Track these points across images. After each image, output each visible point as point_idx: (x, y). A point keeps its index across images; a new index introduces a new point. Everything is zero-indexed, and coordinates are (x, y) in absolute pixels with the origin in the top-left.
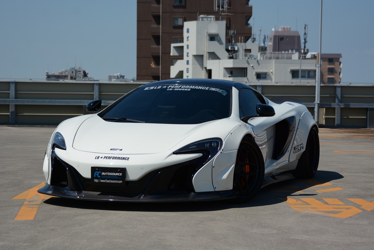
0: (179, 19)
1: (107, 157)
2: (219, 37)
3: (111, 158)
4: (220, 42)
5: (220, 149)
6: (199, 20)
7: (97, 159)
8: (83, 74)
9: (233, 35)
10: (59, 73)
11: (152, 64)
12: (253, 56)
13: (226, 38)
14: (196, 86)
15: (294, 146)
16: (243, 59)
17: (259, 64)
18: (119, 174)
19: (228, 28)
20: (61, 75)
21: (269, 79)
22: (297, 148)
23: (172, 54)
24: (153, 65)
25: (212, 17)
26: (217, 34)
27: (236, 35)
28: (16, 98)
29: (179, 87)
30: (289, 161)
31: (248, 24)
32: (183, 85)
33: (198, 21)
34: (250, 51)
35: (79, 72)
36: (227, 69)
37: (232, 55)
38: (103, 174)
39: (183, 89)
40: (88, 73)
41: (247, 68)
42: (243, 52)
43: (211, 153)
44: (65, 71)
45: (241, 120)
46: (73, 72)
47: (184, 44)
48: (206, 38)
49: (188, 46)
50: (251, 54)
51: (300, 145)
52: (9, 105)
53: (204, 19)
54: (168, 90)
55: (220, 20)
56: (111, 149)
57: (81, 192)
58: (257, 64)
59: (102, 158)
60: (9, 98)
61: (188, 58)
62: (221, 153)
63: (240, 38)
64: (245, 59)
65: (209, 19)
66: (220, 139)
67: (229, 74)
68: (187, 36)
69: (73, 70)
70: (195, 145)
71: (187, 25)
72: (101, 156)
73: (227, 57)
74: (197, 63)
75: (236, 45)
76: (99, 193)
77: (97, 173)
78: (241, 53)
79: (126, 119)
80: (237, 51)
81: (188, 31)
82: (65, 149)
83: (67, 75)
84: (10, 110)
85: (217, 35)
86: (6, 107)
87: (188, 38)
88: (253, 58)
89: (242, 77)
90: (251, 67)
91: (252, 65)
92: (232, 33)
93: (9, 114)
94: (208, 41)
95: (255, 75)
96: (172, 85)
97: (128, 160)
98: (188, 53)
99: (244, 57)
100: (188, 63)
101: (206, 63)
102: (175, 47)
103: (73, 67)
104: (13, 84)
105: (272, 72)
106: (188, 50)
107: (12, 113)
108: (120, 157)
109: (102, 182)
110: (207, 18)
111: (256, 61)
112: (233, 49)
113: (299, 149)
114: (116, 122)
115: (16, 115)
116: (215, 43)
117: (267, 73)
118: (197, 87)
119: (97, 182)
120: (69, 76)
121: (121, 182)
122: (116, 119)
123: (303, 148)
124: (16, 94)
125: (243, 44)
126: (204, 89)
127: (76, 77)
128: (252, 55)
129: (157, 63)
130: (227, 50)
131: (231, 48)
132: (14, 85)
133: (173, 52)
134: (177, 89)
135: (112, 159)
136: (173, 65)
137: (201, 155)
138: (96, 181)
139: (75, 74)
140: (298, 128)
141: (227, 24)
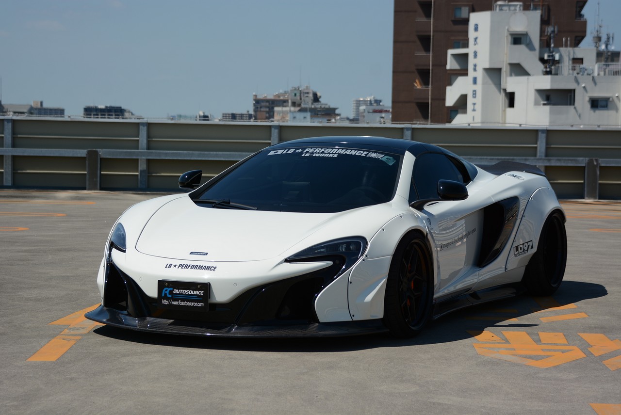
0: (463, 8)
1: (183, 266)
2: (528, 37)
3: (189, 266)
4: (530, 46)
5: (362, 255)
6: (496, 10)
7: (169, 267)
8: (312, 98)
9: (552, 35)
10: (275, 96)
11: (416, 83)
12: (586, 70)
13: (541, 40)
14: (347, 149)
15: (515, 245)
16: (569, 74)
17: (595, 84)
18: (200, 293)
19: (545, 22)
20: (277, 98)
21: (612, 109)
22: (521, 248)
23: (448, 67)
24: (418, 85)
25: (517, 5)
26: (525, 33)
27: (557, 34)
28: (148, 148)
29: (320, 152)
30: (506, 268)
31: (581, 16)
32: (328, 148)
33: (493, 12)
34: (580, 61)
35: (306, 95)
36: (540, 92)
37: (550, 67)
38: (176, 291)
39: (326, 154)
40: (320, 97)
41: (574, 90)
42: (569, 62)
43: (347, 260)
44: (283, 92)
45: (410, 206)
46: (295, 95)
47: (470, 50)
48: (507, 40)
49: (476, 52)
50: (582, 66)
51: (527, 243)
52: (137, 160)
53: (504, 8)
54: (303, 155)
55: (531, 9)
56: (191, 253)
57: (145, 319)
58: (592, 84)
59: (175, 266)
60: (138, 148)
61: (475, 73)
62: (364, 260)
63: (564, 39)
64: (573, 74)
65: (512, 8)
66: (363, 239)
67: (543, 100)
68: (475, 37)
69: (295, 92)
70: (323, 248)
71: (476, 18)
72: (174, 264)
73: (541, 72)
74: (490, 82)
75: (558, 52)
76: (172, 321)
77: (166, 290)
78: (566, 65)
79: (229, 203)
80: (558, 62)
81: (476, 29)
82: (124, 251)
83: (287, 99)
84: (140, 168)
85: (526, 35)
86: (133, 163)
87: (476, 39)
88: (586, 73)
89: (566, 104)
90: (582, 89)
91: (583, 86)
92: (550, 31)
93: (138, 173)
94: (509, 45)
95: (589, 101)
96: (311, 148)
97: (214, 270)
98: (475, 66)
99: (571, 72)
100: (475, 81)
101: (506, 82)
102: (454, 56)
103: (296, 86)
104: (144, 126)
105: (617, 97)
106: (475, 59)
107: (142, 172)
108: (202, 266)
109: (174, 305)
110: (510, 6)
111: (591, 78)
112: (551, 58)
113: (526, 249)
114: (213, 207)
115: (148, 176)
116: (522, 48)
117: (609, 99)
118: (348, 152)
119: (166, 304)
120: (290, 101)
121: (201, 304)
122: (214, 203)
123: (532, 247)
124: (148, 142)
125: (570, 49)
126: (360, 154)
127: (301, 102)
128: (583, 68)
129: (425, 82)
130: (542, 60)
131: (549, 56)
132: (145, 128)
133: (451, 64)
134: (317, 155)
135: (191, 268)
136: (450, 84)
137: (330, 263)
138: (165, 302)
139: (299, 98)
140: (523, 216)
141: (542, 16)
